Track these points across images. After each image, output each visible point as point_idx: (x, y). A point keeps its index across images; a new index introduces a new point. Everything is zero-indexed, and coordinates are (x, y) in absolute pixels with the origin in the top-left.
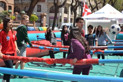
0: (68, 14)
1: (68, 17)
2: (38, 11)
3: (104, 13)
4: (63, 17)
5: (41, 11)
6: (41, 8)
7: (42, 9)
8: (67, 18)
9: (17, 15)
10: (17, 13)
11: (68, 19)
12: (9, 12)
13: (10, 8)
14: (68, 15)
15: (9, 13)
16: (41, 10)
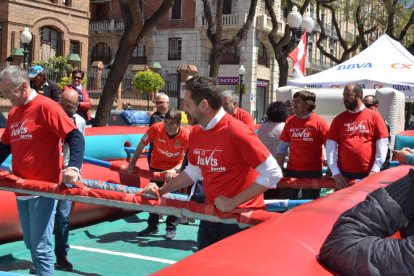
0: (273, 68)
1: (272, 78)
2: (170, 59)
3: (370, 65)
4: (253, 79)
5: (180, 59)
6: (180, 48)
7: (183, 51)
8: (267, 81)
9: (100, 72)
10: (100, 64)
11: (272, 85)
12: (69, 62)
13: (76, 47)
14: (273, 71)
15: (69, 66)
16: (180, 54)
